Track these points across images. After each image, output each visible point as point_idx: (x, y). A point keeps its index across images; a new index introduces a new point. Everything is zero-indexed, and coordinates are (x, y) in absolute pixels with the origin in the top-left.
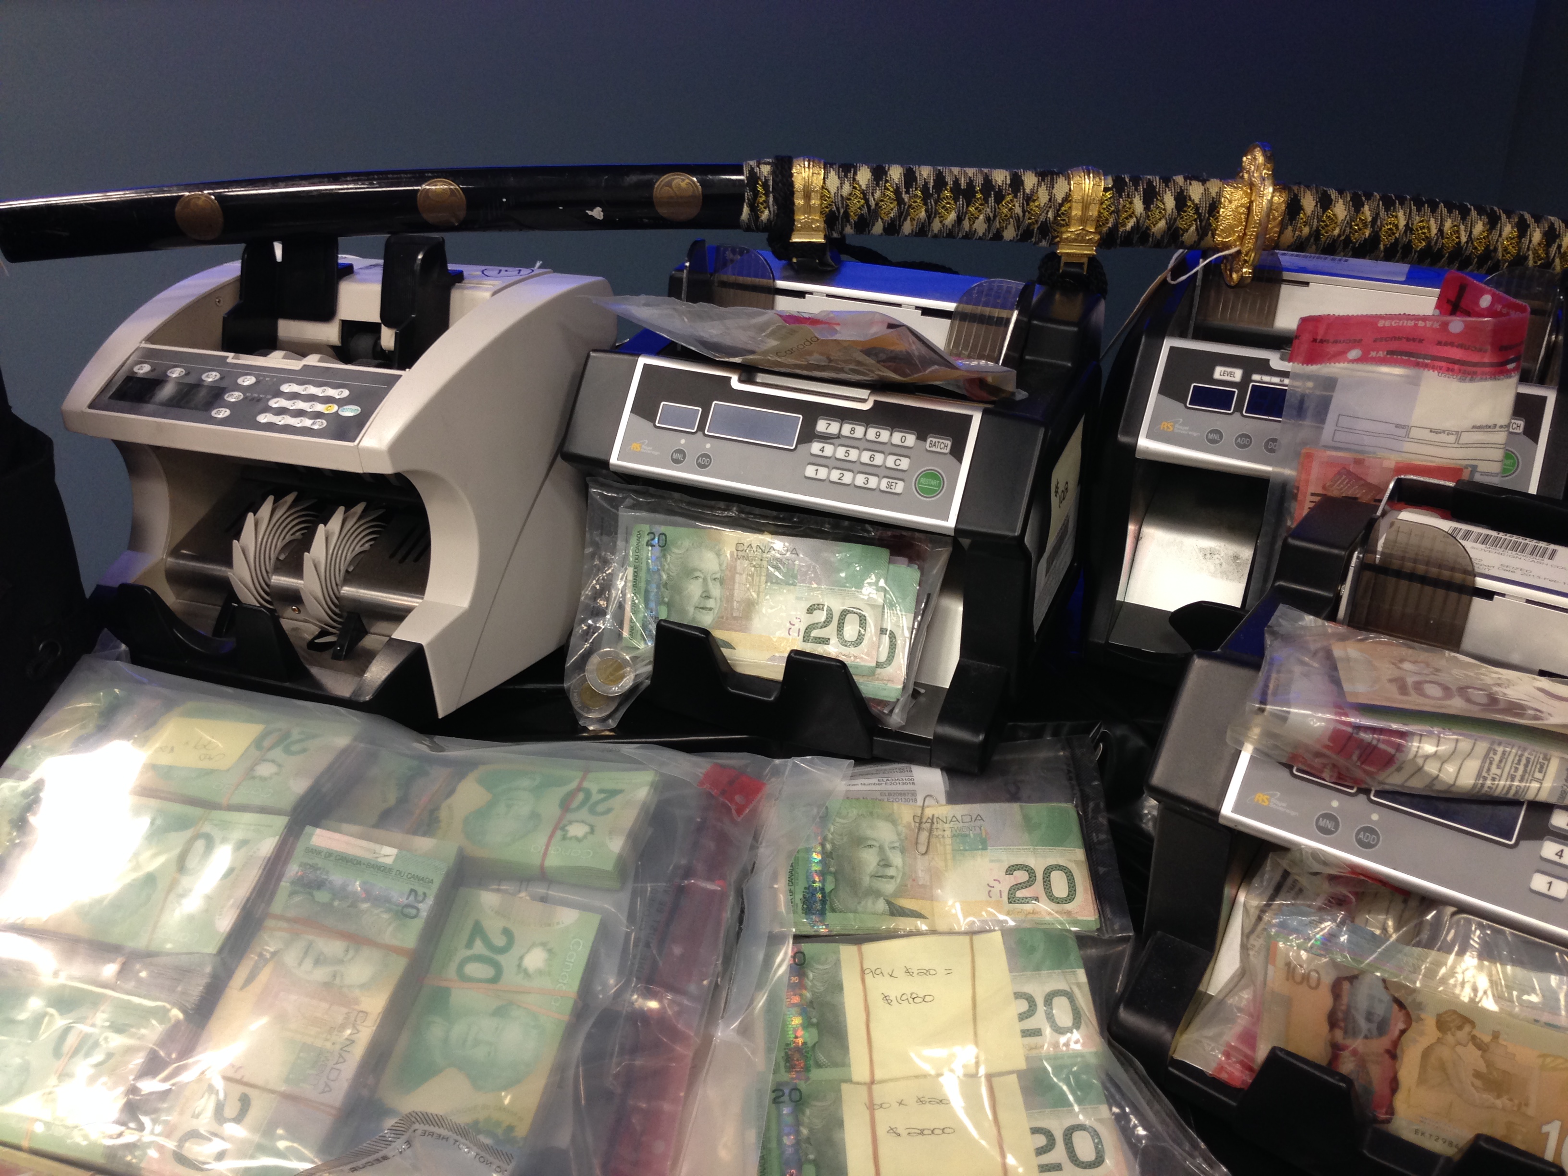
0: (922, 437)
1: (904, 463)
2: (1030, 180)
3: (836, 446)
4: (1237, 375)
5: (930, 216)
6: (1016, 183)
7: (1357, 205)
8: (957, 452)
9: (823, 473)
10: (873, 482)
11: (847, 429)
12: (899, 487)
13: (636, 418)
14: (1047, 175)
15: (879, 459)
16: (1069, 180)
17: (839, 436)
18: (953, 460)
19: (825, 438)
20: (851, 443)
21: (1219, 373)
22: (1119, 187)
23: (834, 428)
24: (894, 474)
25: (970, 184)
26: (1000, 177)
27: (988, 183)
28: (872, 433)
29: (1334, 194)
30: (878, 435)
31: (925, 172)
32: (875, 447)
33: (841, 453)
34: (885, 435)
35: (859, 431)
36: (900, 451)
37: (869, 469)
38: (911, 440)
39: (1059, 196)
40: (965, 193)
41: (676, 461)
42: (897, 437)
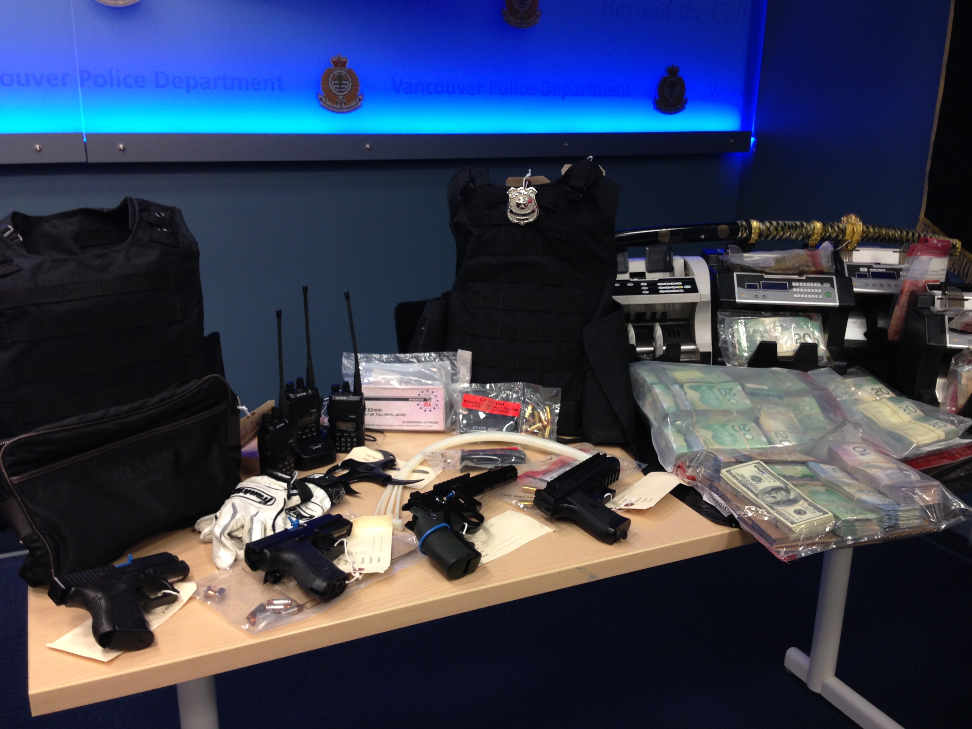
0: (822, 284)
1: (820, 291)
2: (805, 224)
3: (800, 289)
4: (866, 270)
5: (784, 234)
6: (802, 225)
7: (874, 228)
8: (832, 286)
9: (799, 296)
10: (813, 296)
11: (801, 284)
12: (821, 297)
13: (739, 288)
14: (808, 222)
15: (813, 290)
16: (813, 223)
17: (799, 286)
18: (832, 289)
19: (796, 287)
20: (803, 287)
21: (861, 269)
22: (824, 225)
23: (797, 284)
24: (818, 294)
25: (792, 225)
26: (798, 223)
27: (796, 225)
28: (808, 284)
29: (869, 226)
30: (810, 285)
31: (781, 223)
32: (811, 288)
33: (802, 290)
34: (812, 284)
35: (805, 284)
36: (818, 288)
37: (811, 293)
38: (819, 285)
39: (812, 228)
40: (790, 227)
41: (756, 298)
42: (815, 285)
